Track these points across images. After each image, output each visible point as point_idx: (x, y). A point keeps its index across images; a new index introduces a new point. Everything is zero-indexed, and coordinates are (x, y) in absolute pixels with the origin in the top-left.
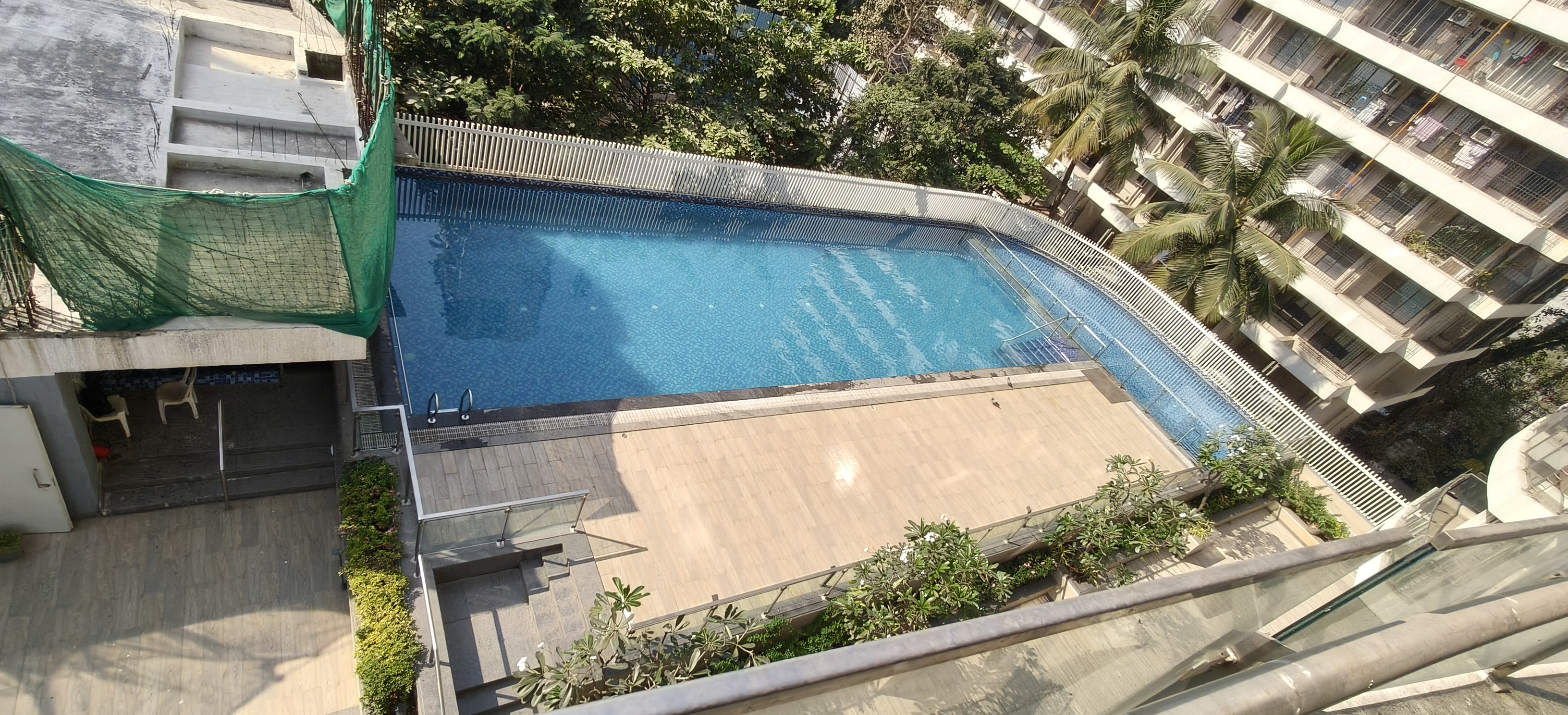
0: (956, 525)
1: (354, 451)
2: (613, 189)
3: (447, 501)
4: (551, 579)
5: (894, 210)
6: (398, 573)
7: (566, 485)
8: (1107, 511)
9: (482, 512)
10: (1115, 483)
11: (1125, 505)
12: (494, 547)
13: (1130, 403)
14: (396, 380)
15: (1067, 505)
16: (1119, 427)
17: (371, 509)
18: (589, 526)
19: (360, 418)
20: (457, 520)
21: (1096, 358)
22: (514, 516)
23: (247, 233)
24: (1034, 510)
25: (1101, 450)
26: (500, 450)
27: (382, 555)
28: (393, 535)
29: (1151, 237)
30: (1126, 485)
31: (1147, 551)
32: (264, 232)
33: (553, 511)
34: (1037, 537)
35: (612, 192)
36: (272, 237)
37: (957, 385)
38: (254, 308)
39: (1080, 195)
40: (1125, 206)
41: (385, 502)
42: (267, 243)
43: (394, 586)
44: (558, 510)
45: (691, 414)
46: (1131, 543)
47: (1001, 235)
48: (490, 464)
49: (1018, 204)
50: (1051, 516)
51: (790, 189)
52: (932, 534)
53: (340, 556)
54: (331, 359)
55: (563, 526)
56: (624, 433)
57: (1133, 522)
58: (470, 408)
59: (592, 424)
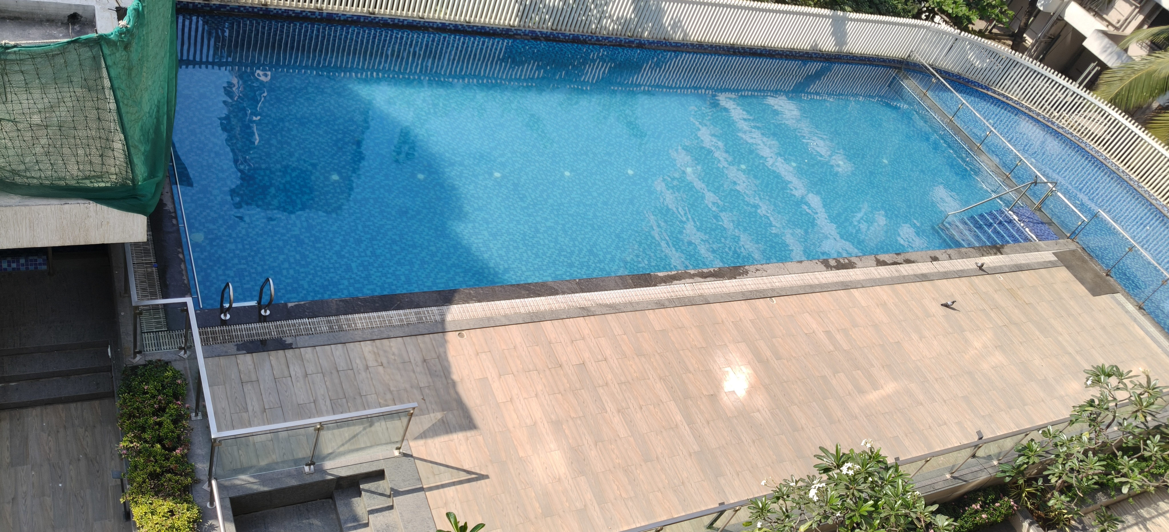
0: (883, 453)
1: (135, 353)
2: (443, 24)
3: (245, 415)
4: (371, 512)
5: (803, 44)
6: (188, 502)
7: (389, 396)
8: (1085, 438)
9: (287, 429)
10: (1097, 402)
11: (1109, 430)
12: (301, 473)
13: (1119, 296)
14: (183, 266)
15: (1031, 430)
16: (1103, 328)
17: (156, 423)
18: (417, 448)
19: (141, 313)
20: (257, 439)
21: (1073, 235)
22: (325, 435)
23: (8, 90)
24: (987, 435)
25: (1078, 358)
26: (308, 353)
27: (170, 480)
28: (183, 456)
29: (1150, 75)
30: (1112, 404)
31: (1138, 490)
32: (27, 89)
33: (373, 428)
34: (991, 470)
35: (443, 28)
36: (37, 94)
37: (884, 272)
38: (18, 180)
39: (1054, 18)
40: (1115, 32)
41: (171, 415)
42: (31, 101)
43: (185, 517)
44: (380, 426)
45: (542, 308)
46: (1116, 480)
47: (946, 74)
48: (296, 370)
49: (969, 32)
50: (1009, 444)
51: (667, 21)
52: (849, 465)
53: (122, 480)
54: (106, 242)
55: (384, 447)
56: (460, 332)
57: (1119, 454)
58: (271, 301)
59: (420, 321)
